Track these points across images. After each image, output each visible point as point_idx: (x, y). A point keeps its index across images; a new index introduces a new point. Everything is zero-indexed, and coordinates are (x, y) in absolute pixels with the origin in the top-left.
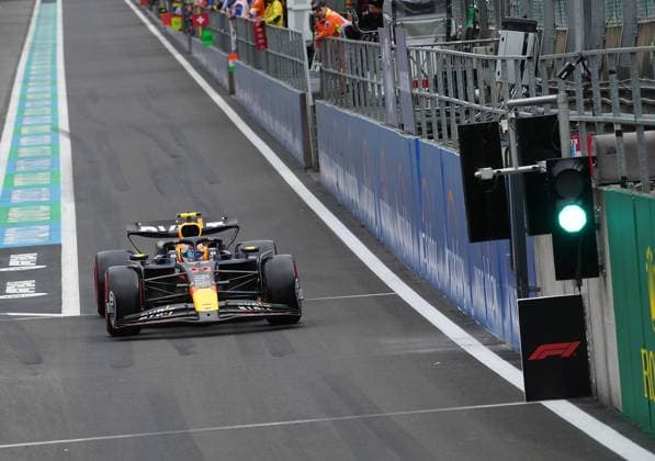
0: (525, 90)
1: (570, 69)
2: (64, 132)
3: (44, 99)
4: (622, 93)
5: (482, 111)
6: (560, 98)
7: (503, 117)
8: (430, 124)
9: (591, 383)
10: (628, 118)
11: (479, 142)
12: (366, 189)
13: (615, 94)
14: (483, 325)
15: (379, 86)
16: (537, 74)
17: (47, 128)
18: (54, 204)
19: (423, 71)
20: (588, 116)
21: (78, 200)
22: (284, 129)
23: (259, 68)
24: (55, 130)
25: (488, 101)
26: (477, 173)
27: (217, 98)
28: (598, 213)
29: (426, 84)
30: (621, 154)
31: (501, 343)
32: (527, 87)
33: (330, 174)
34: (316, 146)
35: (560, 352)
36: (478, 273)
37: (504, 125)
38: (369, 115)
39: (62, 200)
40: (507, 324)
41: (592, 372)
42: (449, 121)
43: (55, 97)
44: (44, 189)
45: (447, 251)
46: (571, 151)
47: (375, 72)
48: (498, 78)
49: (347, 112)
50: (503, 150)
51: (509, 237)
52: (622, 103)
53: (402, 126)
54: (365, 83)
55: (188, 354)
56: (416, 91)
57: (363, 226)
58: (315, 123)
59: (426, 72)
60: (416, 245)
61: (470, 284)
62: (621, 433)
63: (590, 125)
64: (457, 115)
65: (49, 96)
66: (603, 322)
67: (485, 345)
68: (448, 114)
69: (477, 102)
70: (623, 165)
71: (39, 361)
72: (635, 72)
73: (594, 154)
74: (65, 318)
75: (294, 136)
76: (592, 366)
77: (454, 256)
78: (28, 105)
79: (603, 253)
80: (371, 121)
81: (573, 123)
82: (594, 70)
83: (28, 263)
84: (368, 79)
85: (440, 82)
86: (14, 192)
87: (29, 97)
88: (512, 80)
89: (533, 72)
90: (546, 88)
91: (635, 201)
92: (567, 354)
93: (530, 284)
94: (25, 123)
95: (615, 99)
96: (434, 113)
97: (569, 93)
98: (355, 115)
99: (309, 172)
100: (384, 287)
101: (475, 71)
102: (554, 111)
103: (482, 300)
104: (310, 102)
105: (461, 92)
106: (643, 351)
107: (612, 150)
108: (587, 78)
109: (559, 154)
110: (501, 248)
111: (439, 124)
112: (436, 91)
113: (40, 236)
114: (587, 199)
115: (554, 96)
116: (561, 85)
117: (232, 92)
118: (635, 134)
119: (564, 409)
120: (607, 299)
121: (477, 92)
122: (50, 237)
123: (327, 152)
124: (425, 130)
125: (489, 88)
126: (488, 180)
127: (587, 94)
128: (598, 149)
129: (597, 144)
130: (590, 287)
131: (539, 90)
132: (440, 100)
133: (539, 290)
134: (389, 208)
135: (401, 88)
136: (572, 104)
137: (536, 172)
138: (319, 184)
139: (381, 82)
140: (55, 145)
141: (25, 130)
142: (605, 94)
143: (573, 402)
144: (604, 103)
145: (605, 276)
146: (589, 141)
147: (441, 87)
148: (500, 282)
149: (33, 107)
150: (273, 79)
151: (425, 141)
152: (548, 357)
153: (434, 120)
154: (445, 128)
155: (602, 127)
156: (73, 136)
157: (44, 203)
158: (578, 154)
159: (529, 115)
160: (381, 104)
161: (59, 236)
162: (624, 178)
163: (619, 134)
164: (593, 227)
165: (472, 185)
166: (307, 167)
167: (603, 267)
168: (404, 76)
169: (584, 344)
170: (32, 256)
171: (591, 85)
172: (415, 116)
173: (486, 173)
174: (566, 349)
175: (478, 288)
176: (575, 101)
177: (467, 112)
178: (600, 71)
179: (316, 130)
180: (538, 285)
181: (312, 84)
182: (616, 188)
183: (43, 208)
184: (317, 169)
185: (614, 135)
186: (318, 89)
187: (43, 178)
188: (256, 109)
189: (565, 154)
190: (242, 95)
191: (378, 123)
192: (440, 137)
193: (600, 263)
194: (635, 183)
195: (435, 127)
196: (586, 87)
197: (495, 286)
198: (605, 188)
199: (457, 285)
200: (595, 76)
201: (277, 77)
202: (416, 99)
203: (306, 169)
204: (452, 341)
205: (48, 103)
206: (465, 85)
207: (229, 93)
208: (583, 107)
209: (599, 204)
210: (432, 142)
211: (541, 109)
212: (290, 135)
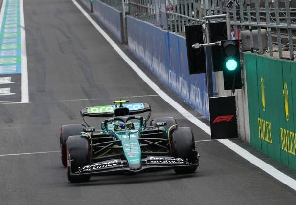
0: (213, 12)
1: (231, 3)
2: (22, 27)
3: (14, 13)
4: (252, 14)
5: (195, 20)
6: (227, 15)
7: (204, 23)
8: (173, 26)
9: (237, 132)
10: (255, 24)
11: (194, 33)
12: (147, 52)
13: (249, 14)
14: (194, 108)
15: (153, 10)
16: (217, 6)
17: (15, 26)
18: (18, 57)
19: (171, 4)
20: (238, 23)
21: (28, 55)
22: (113, 27)
23: (103, 2)
24: (19, 26)
25: (197, 16)
26: (193, 46)
27: (86, 14)
28: (242, 63)
29: (172, 9)
30: (251, 39)
31: (202, 115)
32: (214, 11)
33: (132, 46)
34: (127, 34)
35: (225, 119)
36: (193, 87)
37: (204, 26)
38: (149, 22)
39: (22, 55)
40: (204, 108)
41: (239, 128)
42: (181, 25)
43: (18, 13)
44: (14, 51)
45: (180, 78)
46: (231, 37)
47: (151, 4)
48: (202, 7)
49: (140, 20)
50: (204, 37)
51: (205, 72)
52: (252, 18)
53: (162, 26)
54: (147, 9)
55: (73, 119)
56: (168, 12)
57: (145, 67)
58: (126, 25)
59: (172, 4)
60: (167, 75)
61: (190, 91)
62: (250, 152)
63: (239, 27)
64: (185, 22)
65: (16, 12)
66: (243, 106)
67: (195, 116)
68: (181, 22)
69: (193, 17)
70: (252, 43)
71: (11, 121)
72: (257, 5)
73: (240, 38)
74: (23, 104)
75: (118, 29)
76: (238, 125)
77: (183, 80)
78: (8, 16)
79: (244, 79)
80: (149, 24)
81: (232, 26)
82: (241, 4)
83: (7, 81)
84: (148, 7)
85: (178, 8)
86: (2, 51)
87: (8, 12)
88: (207, 8)
89: (216, 5)
90: (221, 11)
91: (256, 57)
92: (228, 120)
93: (214, 92)
94: (6, 23)
95: (249, 16)
96: (175, 21)
97: (231, 14)
98: (143, 21)
99: (124, 45)
100: (154, 92)
101: (192, 4)
102: (224, 21)
103: (194, 98)
104: (124, 16)
105: (186, 12)
106: (259, 119)
107: (248, 37)
108: (238, 7)
109: (226, 38)
110: (202, 77)
111: (177, 26)
112: (176, 12)
113: (13, 70)
114: (238, 57)
115: (224, 15)
116: (228, 10)
117: (92, 11)
118: (257, 30)
119: (227, 142)
120: (245, 98)
121: (193, 13)
122: (17, 70)
123: (131, 37)
124: (171, 28)
125: (198, 11)
126: (198, 49)
127: (238, 14)
128: (242, 36)
129: (242, 34)
130: (238, 93)
131: (218, 12)
132: (178, 16)
133: (217, 94)
134: (156, 60)
135: (162, 11)
136: (232, 18)
137: (217, 46)
138: (128, 50)
139: (154, 8)
140: (19, 32)
141: (6, 26)
142: (245, 14)
143: (231, 140)
144: (244, 18)
145: (244, 88)
146: (239, 33)
147: (178, 11)
148: (202, 91)
149: (10, 17)
150: (109, 6)
151: (171, 32)
152: (221, 121)
153: (175, 24)
154: (180, 27)
155: (244, 28)
156: (26, 29)
157: (14, 56)
158: (234, 38)
159: (214, 22)
160: (153, 17)
161: (20, 70)
162: (252, 48)
163: (251, 30)
164: (240, 68)
165: (191, 51)
166: (123, 43)
167: (243, 85)
168: (163, 5)
169: (236, 116)
170: (9, 78)
171: (239, 10)
172: (167, 23)
173: (196, 46)
174: (228, 118)
175: (192, 93)
176: (233, 17)
177: (189, 21)
178: (243, 5)
179: (126, 28)
180: (217, 92)
181: (125, 9)
182: (250, 52)
183: (14, 58)
184: (127, 43)
185: (248, 31)
186: (127, 11)
187: (14, 46)
188: (102, 19)
189: (229, 38)
190: (96, 13)
191: (152, 25)
192: (178, 31)
193: (242, 83)
194: (257, 50)
195: (176, 27)
196: (238, 11)
197: (199, 93)
198: (245, 53)
199: (184, 92)
200: (241, 7)
201: (111, 6)
202: (168, 15)
203: (122, 43)
204: (181, 115)
205: (16, 15)
206: (188, 10)
207: (91, 12)
208: (236, 19)
209: (242, 59)
210: (174, 33)
211: (219, 20)
212: (116, 30)
